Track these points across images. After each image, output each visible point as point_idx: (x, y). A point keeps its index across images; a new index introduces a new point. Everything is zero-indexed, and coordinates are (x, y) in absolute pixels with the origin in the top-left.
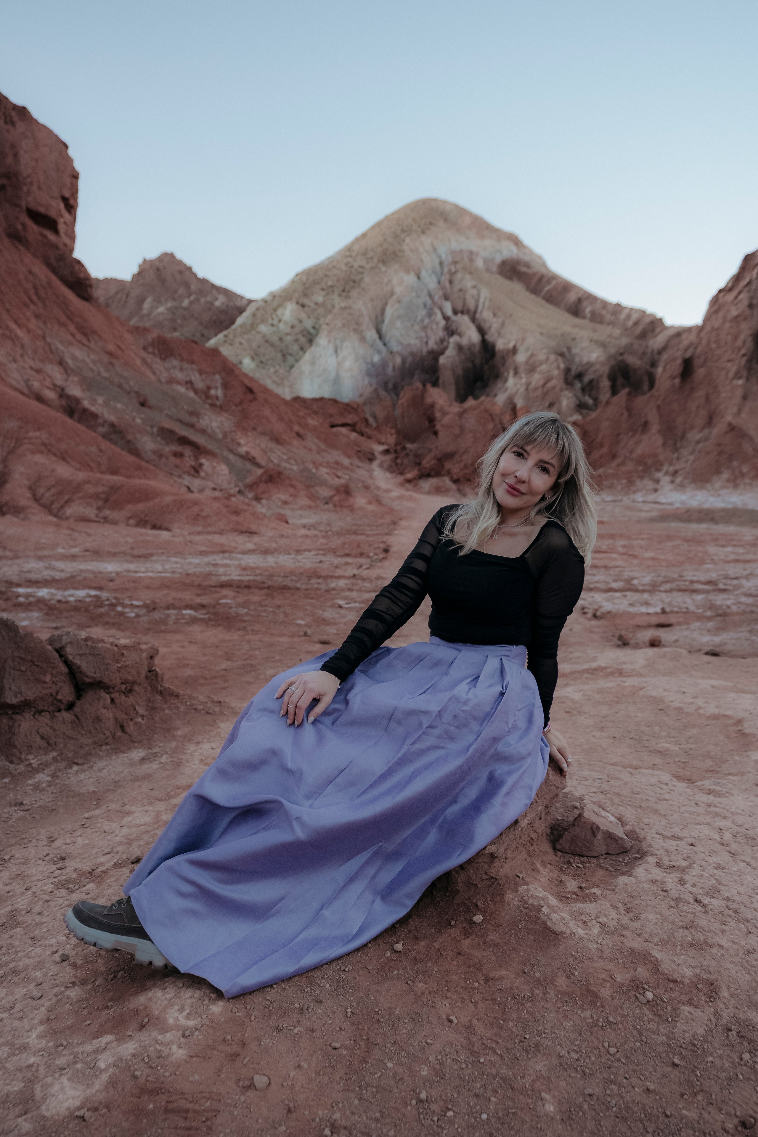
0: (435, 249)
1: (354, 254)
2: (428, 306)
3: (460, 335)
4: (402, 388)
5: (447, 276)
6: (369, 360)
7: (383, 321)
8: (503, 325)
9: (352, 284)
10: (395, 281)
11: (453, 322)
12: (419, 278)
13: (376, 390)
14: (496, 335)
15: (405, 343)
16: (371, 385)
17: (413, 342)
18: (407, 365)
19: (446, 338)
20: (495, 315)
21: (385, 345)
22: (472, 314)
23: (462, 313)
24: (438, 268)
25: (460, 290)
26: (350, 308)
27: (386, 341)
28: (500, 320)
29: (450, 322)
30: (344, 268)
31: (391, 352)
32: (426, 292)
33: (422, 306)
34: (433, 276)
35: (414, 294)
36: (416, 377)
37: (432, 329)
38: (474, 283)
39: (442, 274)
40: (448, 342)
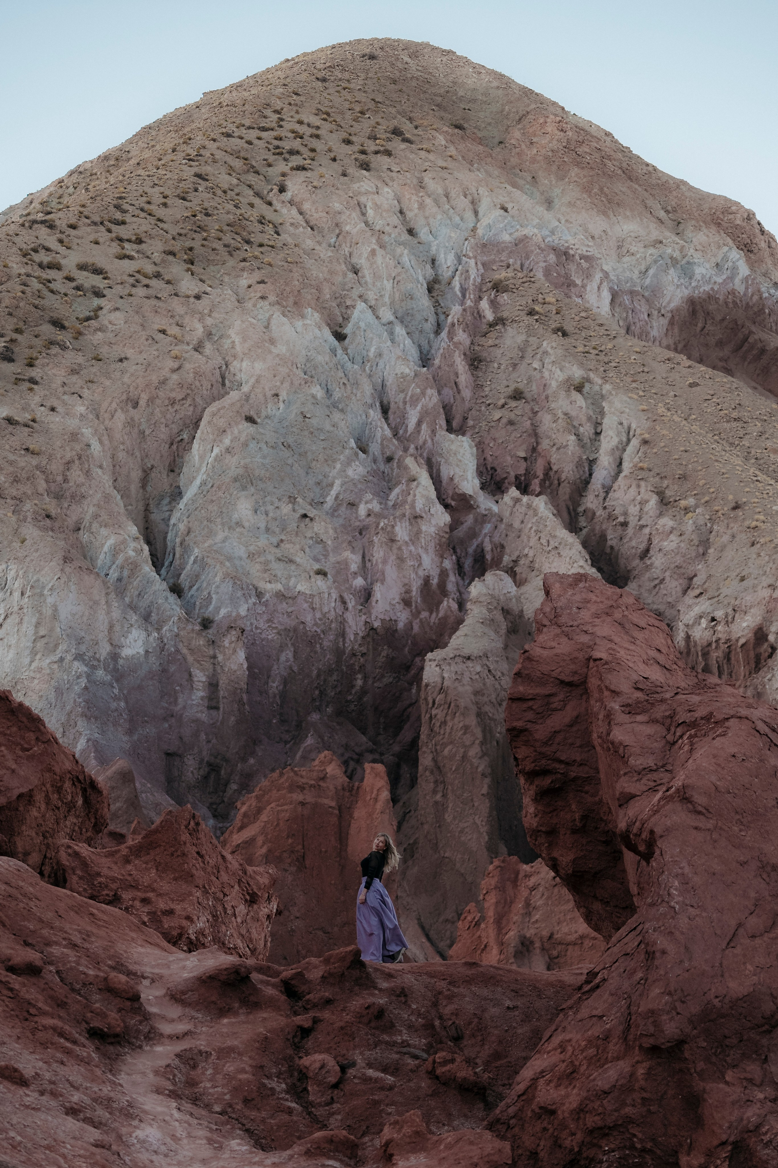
0: (411, 232)
1: (61, 219)
2: (375, 448)
3: (512, 572)
4: (245, 787)
5: (462, 336)
6: (104, 650)
7: (177, 494)
8: (705, 543)
9: (47, 329)
10: (234, 335)
11: (483, 519)
12: (340, 337)
13: (126, 777)
14: (673, 586)
15: (270, 588)
16: (103, 761)
17: (302, 587)
18: (275, 686)
19: (452, 578)
20: (664, 502)
21: (176, 590)
22: (565, 491)
23: (524, 488)
24: (424, 302)
25: (517, 395)
26: (31, 424)
27: (184, 580)
28: (689, 524)
29: (469, 520)
30: (17, 266)
31: (206, 624)
32: (367, 389)
33: (352, 443)
34: (400, 331)
35: (318, 391)
36: (310, 741)
37: (393, 541)
38: (577, 373)
39: (438, 329)
40: (461, 605)
